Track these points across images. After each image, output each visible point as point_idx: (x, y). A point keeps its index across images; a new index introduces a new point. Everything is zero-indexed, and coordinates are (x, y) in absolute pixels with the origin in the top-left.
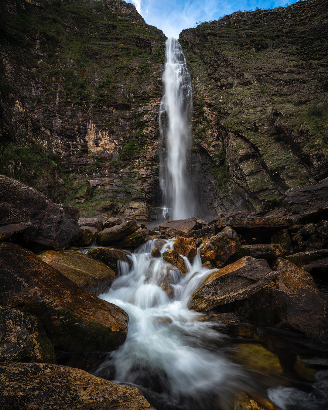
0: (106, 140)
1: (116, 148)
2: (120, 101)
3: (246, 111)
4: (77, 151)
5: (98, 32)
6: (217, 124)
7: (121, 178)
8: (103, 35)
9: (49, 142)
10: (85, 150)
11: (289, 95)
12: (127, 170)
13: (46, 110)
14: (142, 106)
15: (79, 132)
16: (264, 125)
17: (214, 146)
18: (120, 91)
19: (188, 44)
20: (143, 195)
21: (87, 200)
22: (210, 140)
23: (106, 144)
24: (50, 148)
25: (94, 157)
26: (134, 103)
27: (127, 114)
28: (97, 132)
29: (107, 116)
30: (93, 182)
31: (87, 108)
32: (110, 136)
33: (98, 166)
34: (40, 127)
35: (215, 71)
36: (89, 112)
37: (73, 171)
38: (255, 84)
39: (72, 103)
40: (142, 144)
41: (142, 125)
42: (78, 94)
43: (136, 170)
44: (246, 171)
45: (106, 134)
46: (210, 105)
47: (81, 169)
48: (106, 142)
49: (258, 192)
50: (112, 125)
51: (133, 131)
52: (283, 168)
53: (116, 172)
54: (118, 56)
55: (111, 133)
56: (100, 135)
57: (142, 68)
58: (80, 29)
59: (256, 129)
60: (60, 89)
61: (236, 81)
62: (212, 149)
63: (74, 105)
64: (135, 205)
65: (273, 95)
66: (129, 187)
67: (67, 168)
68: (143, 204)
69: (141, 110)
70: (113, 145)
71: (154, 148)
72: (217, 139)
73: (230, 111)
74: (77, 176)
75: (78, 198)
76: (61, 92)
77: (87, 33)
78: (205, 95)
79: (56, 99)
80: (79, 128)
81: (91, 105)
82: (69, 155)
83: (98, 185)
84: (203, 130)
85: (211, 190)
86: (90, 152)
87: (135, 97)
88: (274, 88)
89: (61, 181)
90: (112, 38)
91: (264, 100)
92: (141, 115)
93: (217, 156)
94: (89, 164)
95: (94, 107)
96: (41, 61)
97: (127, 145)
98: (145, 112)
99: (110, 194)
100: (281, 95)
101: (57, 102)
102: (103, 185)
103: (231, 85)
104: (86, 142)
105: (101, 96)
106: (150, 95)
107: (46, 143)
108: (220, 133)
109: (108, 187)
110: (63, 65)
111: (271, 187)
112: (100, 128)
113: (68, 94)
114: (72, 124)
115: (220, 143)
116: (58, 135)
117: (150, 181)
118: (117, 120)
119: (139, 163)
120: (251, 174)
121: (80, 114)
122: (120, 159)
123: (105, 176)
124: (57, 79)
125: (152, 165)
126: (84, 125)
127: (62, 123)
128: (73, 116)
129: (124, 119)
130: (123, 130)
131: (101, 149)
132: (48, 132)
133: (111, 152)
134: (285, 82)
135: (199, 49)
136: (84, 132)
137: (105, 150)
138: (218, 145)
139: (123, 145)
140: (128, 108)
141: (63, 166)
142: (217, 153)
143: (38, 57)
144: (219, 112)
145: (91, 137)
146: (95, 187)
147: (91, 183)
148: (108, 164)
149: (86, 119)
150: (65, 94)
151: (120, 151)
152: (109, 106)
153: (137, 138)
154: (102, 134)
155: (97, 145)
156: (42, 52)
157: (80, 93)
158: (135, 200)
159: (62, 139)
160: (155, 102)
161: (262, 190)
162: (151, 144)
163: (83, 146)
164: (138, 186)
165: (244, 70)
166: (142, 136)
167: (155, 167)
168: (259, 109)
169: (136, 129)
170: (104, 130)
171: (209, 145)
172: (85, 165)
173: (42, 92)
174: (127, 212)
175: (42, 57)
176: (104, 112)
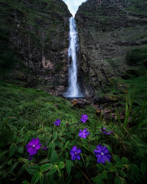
0: (49, 63)
1: (53, 67)
2: (54, 48)
3: (95, 61)
4: (39, 67)
5: (39, 6)
6: (87, 62)
7: (56, 77)
8: (42, 8)
9: (28, 63)
10: (42, 67)
11: (109, 55)
12: (57, 75)
13: (25, 50)
14: (62, 51)
15: (39, 60)
16: (99, 67)
17: (85, 69)
18: (53, 44)
19: (78, 21)
20: (63, 83)
21: (45, 85)
22: (84, 67)
23: (49, 65)
24: (28, 65)
25: (45, 69)
26: (59, 49)
27: (57, 54)
28: (46, 60)
29: (49, 54)
30: (46, 78)
31: (42, 50)
32: (51, 62)
33: (47, 73)
34: (24, 57)
35: (88, 40)
36: (42, 52)
37: (38, 74)
38: (100, 49)
39: (35, 47)
40: (62, 66)
41: (62, 59)
42: (37, 44)
43: (61, 75)
44: (94, 80)
45: (49, 61)
46: (85, 55)
47: (41, 73)
48: (50, 64)
49: (96, 87)
50: (51, 58)
51: (59, 61)
52: (102, 81)
53: (54, 75)
54: (50, 24)
55: (51, 61)
56: (47, 61)
57: (61, 34)
58: (31, 4)
59: (97, 68)
60: (29, 41)
61: (94, 47)
62: (85, 70)
63: (36, 48)
64: (61, 87)
65: (104, 55)
66: (59, 81)
67: (36, 73)
68: (63, 86)
69: (61, 52)
70: (52, 65)
71: (66, 68)
72: (87, 67)
73: (91, 59)
74: (40, 76)
75: (42, 84)
76: (30, 42)
77: (34, 7)
78: (84, 50)
79: (28, 45)
80: (39, 58)
81: (43, 49)
82: (36, 68)
83: (48, 80)
84: (82, 63)
85: (84, 83)
86: (44, 67)
87: (59, 47)
88: (105, 52)
89: (34, 78)
90: (46, 12)
91: (101, 57)
92: (62, 55)
93: (86, 72)
94: (44, 72)
95: (44, 50)
96: (18, 25)
97: (57, 66)
98: (63, 54)
99: (52, 83)
100: (107, 55)
101: (29, 47)
102: (49, 80)
103: (92, 48)
104: (42, 63)
105: (46, 45)
106: (65, 46)
107: (27, 63)
108: (87, 65)
109: (51, 80)
110: (28, 28)
111: (99, 85)
112: (47, 59)
113: (33, 43)
114: (36, 56)
115: (87, 68)
116: (31, 60)
117: (65, 79)
118: (53, 56)
119: (61, 72)
120: (95, 81)
121: (39, 52)
122: (55, 71)
123: (50, 77)
124: (27, 35)
125: (66, 73)
126: (41, 57)
127: (32, 56)
128: (36, 53)
129: (56, 56)
130: (55, 60)
131: (48, 67)
132: (27, 59)
133: (51, 68)
134: (109, 50)
135: (82, 26)
136: (41, 60)
137: (49, 67)
138: (87, 69)
139: (56, 66)
140: (56, 51)
141: (34, 72)
142: (86, 71)
143: (17, 23)
144: (88, 58)
145: (44, 62)
146: (47, 80)
147: (45, 79)
148: (50, 72)
149: (41, 55)
150: (32, 43)
151: (55, 68)
152: (50, 50)
153: (60, 63)
154: (48, 61)
155: (46, 65)
156: (18, 20)
157: (38, 43)
158: (61, 85)
159: (33, 62)
160: (66, 49)
161: (97, 86)
162: (65, 66)
163: (41, 65)
164: (61, 80)
165: (97, 43)
166: (62, 63)
167: (66, 74)
168: (99, 60)
169: (60, 60)
170: (48, 59)
171: (84, 68)
172: (42, 72)
173: (22, 41)
174: (58, 89)
175: (19, 23)
176: (48, 52)
